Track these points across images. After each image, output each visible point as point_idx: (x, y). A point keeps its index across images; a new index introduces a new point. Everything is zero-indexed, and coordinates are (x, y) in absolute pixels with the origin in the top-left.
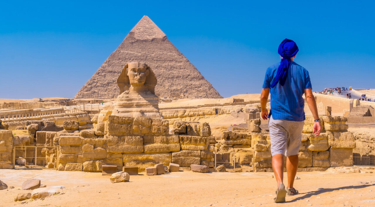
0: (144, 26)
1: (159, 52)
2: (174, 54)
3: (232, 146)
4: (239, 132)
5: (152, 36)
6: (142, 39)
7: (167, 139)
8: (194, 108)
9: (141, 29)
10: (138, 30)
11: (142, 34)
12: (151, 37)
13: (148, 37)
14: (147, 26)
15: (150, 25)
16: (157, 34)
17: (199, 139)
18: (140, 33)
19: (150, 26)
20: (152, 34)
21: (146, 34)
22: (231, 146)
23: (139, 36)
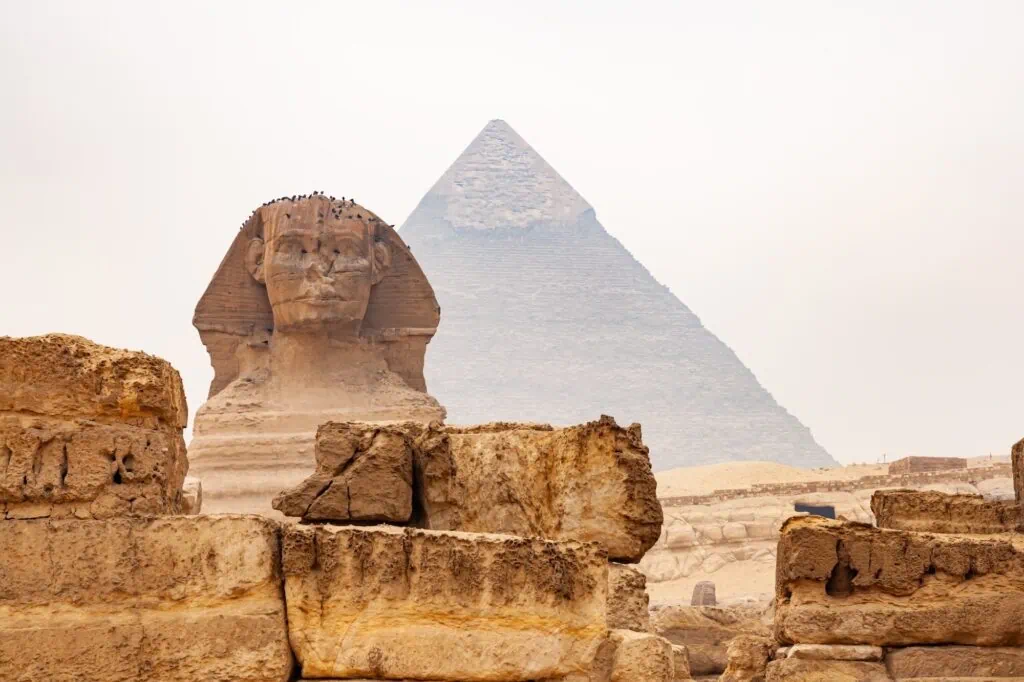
0: (493, 166)
1: (560, 284)
2: (628, 292)
3: (877, 651)
4: (941, 529)
5: (530, 212)
6: (482, 227)
7: (134, 559)
8: (696, 501)
9: (477, 182)
10: (465, 183)
11: (484, 202)
12: (524, 215)
13: (509, 215)
14: (505, 165)
15: (519, 160)
16: (549, 203)
17: (489, 559)
18: (474, 200)
19: (517, 168)
20: (528, 205)
21: (498, 202)
22: (863, 651)
23: (469, 211)
